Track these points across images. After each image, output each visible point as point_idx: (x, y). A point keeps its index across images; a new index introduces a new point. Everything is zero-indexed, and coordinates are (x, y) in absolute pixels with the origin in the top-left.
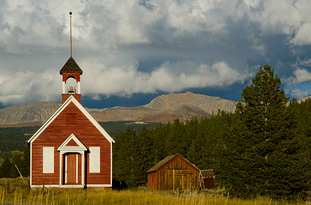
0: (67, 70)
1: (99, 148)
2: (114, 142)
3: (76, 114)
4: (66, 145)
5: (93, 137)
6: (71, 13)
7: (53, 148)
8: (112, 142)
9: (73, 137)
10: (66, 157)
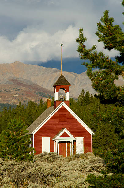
0: (59, 84)
1: (82, 138)
2: (94, 134)
3: (65, 114)
4: (61, 136)
5: (79, 131)
6: (62, 45)
7: (49, 138)
8: (93, 134)
9: (65, 130)
10: (59, 144)
